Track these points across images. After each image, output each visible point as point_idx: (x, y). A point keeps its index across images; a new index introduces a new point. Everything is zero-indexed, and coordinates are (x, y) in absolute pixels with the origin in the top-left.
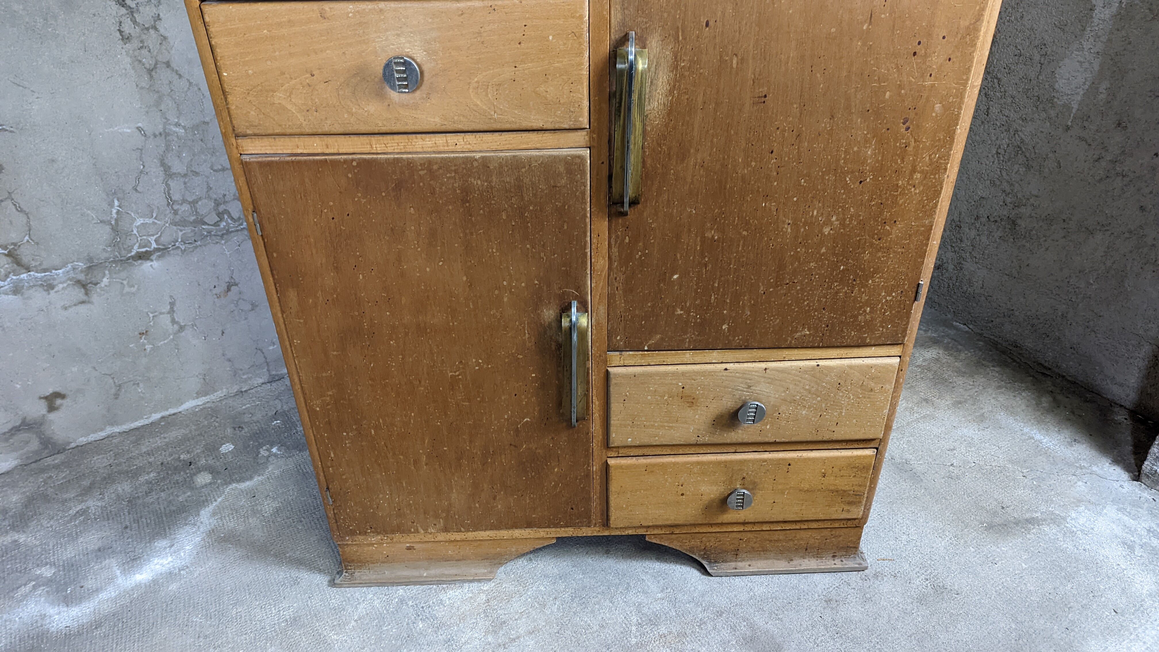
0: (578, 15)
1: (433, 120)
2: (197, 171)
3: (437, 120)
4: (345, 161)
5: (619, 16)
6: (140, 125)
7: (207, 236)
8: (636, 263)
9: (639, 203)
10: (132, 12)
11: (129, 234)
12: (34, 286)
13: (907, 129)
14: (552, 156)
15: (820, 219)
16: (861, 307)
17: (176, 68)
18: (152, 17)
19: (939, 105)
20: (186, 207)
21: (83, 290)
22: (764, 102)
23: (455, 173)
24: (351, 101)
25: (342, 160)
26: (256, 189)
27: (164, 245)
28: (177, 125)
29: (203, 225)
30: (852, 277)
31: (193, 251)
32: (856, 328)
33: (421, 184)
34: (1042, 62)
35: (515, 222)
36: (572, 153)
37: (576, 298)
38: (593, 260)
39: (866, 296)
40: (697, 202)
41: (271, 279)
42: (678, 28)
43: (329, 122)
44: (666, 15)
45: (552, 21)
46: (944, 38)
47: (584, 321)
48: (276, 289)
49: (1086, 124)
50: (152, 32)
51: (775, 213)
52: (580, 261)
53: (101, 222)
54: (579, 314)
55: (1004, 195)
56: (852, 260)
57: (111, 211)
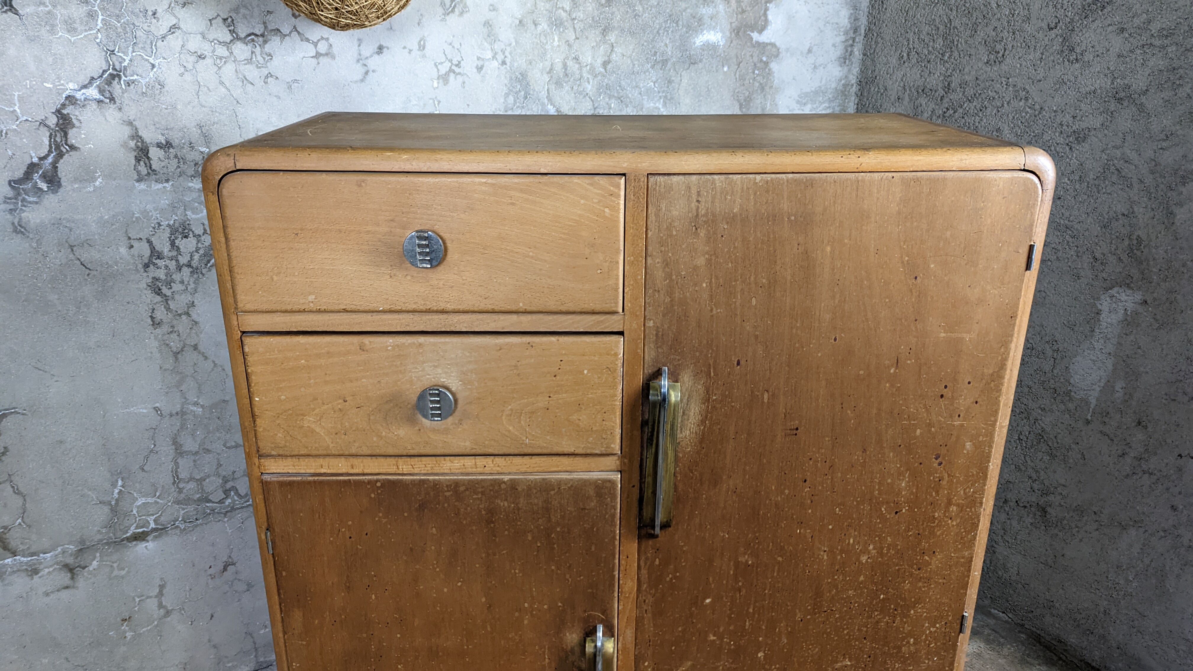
0: (613, 353)
1: (463, 444)
2: (209, 448)
3: (468, 444)
4: (369, 482)
5: (653, 353)
6: (157, 405)
7: (210, 514)
8: (666, 585)
9: (670, 526)
10: (167, 300)
11: (127, 514)
12: (18, 571)
13: (940, 464)
14: (582, 479)
15: (857, 547)
16: (903, 639)
17: (203, 350)
18: (187, 304)
19: (969, 443)
20: (192, 485)
21: (69, 575)
22: (796, 434)
23: (482, 495)
24: (382, 425)
25: (366, 481)
26: (272, 508)
27: (163, 525)
28: (196, 404)
29: (208, 502)
30: (892, 606)
31: (193, 530)
32: (899, 660)
33: (446, 505)
34: (1055, 357)
35: (540, 542)
36: (603, 477)
37: (602, 622)
38: (621, 582)
39: (908, 626)
40: (730, 526)
41: (277, 597)
42: (710, 365)
43: (357, 445)
44: (698, 354)
45: (587, 358)
46: (969, 383)
47: (610, 646)
48: (281, 608)
49: (1106, 420)
50: (184, 317)
51: (810, 540)
52: (608, 583)
53: (100, 503)
54: (605, 639)
55: (1030, 481)
56: (892, 589)
57: (113, 492)
